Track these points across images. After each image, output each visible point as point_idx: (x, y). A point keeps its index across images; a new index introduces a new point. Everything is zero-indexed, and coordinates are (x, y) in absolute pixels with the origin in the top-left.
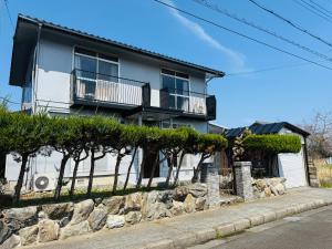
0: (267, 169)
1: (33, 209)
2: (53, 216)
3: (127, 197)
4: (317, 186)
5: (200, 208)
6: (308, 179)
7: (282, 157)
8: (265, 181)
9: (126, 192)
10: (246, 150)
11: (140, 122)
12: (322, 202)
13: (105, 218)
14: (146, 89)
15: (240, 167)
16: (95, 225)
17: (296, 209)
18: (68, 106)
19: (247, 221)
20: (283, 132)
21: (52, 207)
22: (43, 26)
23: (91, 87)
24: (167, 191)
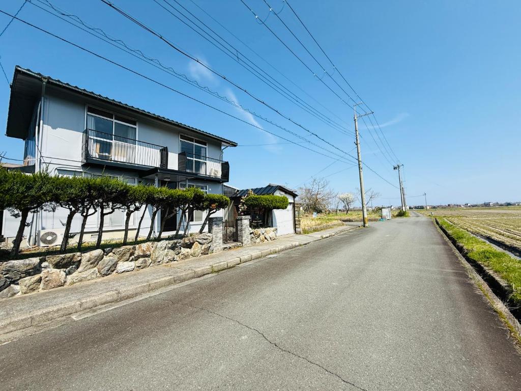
0: (263, 221)
1: (36, 260)
2: (57, 266)
3: (137, 246)
4: (300, 233)
5: (205, 252)
6: (295, 228)
7: (276, 212)
8: (261, 230)
9: (136, 242)
10: (249, 207)
11: (156, 182)
12: (297, 244)
13: (115, 265)
14: (164, 152)
15: (241, 219)
16: (103, 271)
17: (277, 249)
18: (80, 164)
19: (239, 259)
20: (278, 194)
21: (57, 258)
22: (48, 82)
23: (106, 147)
24: (175, 241)
